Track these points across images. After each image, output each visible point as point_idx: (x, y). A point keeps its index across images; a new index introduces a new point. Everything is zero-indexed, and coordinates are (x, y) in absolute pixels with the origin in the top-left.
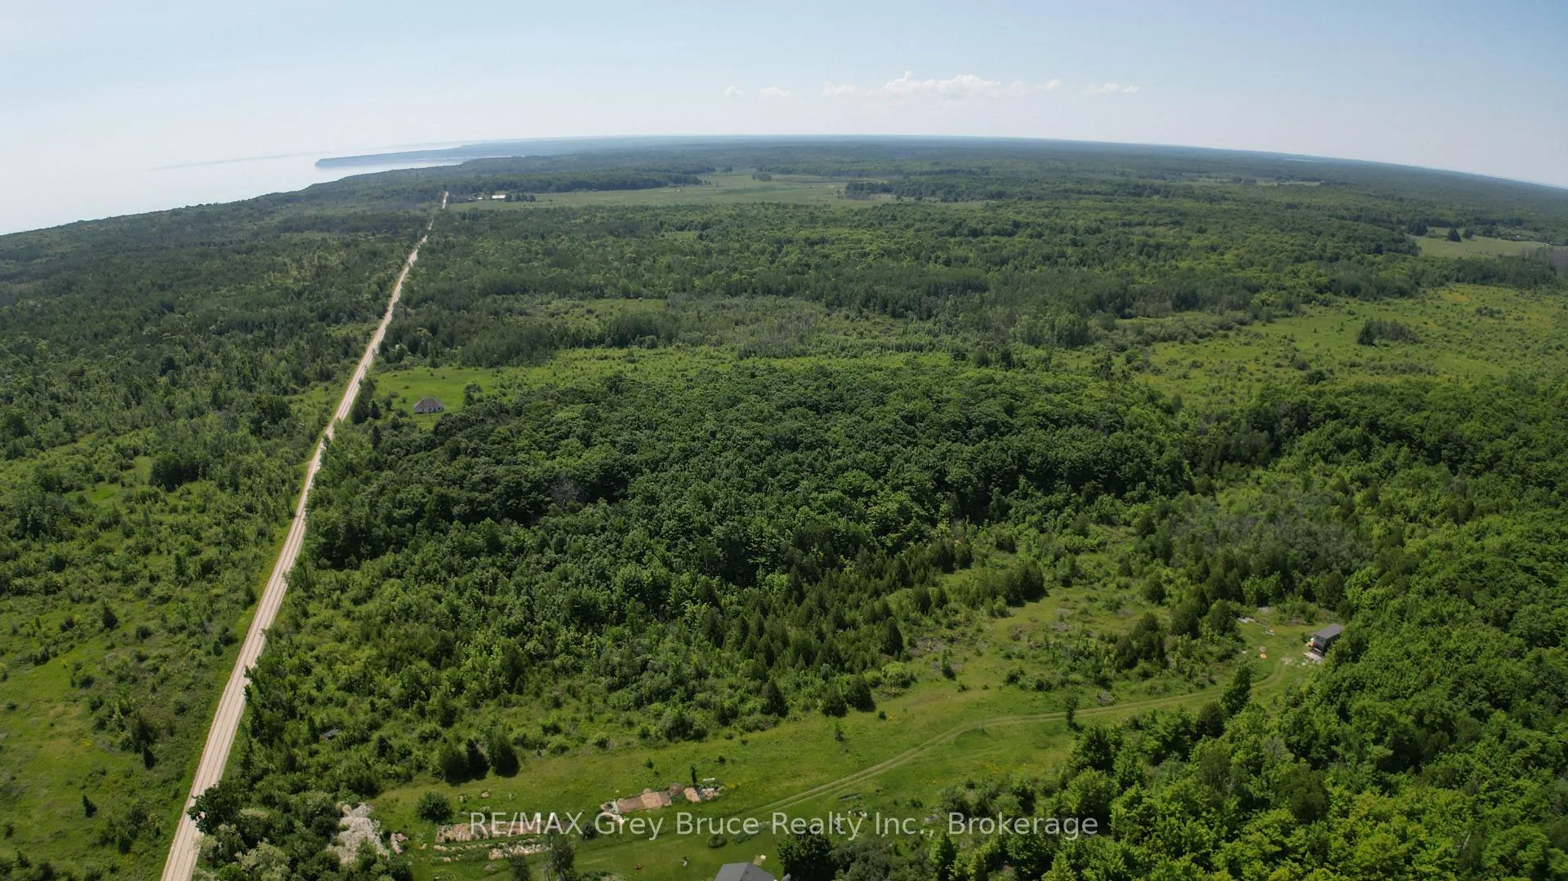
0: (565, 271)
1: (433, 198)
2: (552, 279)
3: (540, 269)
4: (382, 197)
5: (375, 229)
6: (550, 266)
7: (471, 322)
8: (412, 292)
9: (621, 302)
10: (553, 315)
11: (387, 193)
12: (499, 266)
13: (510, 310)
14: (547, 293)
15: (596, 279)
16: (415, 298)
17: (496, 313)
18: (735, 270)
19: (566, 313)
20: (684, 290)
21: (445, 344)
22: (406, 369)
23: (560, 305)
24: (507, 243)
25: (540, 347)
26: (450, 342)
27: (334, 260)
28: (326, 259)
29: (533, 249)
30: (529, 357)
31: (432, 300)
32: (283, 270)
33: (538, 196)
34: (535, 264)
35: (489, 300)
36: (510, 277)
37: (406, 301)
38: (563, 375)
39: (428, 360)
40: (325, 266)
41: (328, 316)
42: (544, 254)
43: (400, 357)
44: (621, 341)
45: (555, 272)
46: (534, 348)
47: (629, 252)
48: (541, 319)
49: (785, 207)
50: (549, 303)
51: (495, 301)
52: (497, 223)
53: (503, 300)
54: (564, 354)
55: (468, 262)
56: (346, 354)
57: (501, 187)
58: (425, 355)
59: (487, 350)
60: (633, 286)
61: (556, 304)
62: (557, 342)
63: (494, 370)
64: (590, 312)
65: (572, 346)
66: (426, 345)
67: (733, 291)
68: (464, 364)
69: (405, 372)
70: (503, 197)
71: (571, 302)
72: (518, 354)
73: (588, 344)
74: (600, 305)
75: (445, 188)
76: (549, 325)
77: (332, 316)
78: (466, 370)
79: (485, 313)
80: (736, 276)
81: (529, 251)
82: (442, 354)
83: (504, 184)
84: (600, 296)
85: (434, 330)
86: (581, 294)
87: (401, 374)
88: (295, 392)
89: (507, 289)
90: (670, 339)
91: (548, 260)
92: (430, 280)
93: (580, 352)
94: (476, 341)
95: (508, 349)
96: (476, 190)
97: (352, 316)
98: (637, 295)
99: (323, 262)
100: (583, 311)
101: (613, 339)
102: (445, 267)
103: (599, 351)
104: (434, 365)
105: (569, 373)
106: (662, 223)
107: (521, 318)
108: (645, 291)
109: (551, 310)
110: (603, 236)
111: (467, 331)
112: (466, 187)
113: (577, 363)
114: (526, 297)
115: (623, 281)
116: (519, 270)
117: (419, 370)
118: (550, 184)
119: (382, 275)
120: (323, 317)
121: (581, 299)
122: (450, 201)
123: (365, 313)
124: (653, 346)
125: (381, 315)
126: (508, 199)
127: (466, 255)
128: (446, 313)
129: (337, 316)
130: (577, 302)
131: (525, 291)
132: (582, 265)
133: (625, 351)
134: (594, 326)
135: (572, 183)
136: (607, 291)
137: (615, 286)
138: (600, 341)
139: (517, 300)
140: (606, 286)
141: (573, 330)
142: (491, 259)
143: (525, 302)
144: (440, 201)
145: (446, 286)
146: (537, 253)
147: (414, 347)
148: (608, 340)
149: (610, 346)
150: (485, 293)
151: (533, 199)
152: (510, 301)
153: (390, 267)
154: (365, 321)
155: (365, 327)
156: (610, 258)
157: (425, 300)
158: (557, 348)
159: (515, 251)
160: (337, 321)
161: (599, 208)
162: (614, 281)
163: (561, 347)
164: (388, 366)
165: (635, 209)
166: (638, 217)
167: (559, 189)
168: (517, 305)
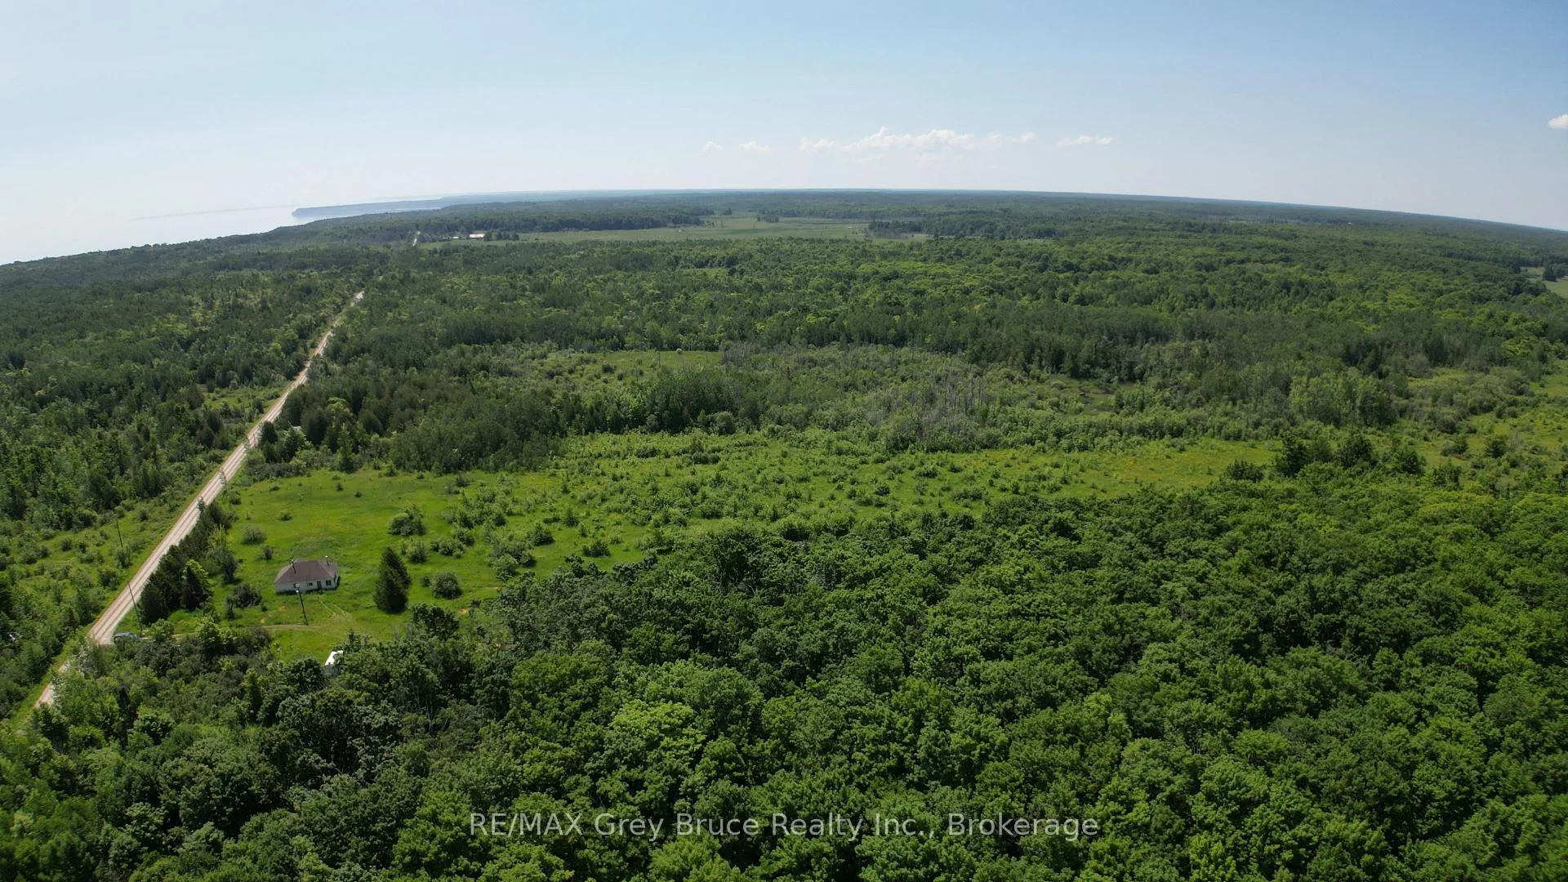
0: (563, 312)
1: (402, 237)
2: (549, 322)
3: (527, 310)
4: (345, 237)
5: (322, 265)
6: (544, 305)
7: (422, 387)
8: (344, 340)
9: (651, 355)
10: (551, 375)
11: (351, 232)
12: (469, 304)
13: (484, 367)
14: (540, 342)
15: (610, 321)
16: (345, 348)
17: (462, 372)
18: (806, 310)
19: (571, 372)
20: (743, 338)
21: (370, 427)
22: (298, 474)
23: (561, 359)
24: (484, 277)
25: (536, 434)
26: (380, 424)
27: (253, 300)
28: (246, 297)
29: (519, 283)
30: (517, 452)
31: (369, 351)
32: (183, 312)
33: (521, 236)
34: (523, 303)
35: (453, 351)
36: (486, 318)
37: (334, 353)
38: (580, 493)
39: (338, 457)
40: (241, 307)
41: (211, 375)
42: (533, 291)
43: (290, 451)
44: (674, 423)
45: (551, 313)
46: (525, 437)
47: (649, 287)
48: (532, 382)
49: (820, 241)
50: (544, 356)
51: (463, 353)
52: (472, 259)
53: (475, 352)
54: (580, 446)
55: (430, 301)
56: (208, 442)
57: (479, 227)
58: (334, 448)
59: (441, 439)
60: (665, 333)
61: (554, 358)
62: (563, 422)
63: (452, 478)
64: (607, 370)
65: (590, 429)
66: (338, 428)
67: (819, 338)
68: (399, 464)
69: (295, 480)
70: (482, 236)
71: (576, 356)
72: (496, 448)
73: (618, 426)
74: (621, 360)
75: (417, 227)
76: (549, 393)
77: (218, 374)
78: (402, 478)
79: (445, 372)
80: (810, 319)
81: (513, 287)
82: (366, 445)
83: (484, 223)
84: (619, 346)
85: (356, 403)
86: (590, 343)
87: (288, 484)
88: (87, 522)
89: (481, 336)
90: (754, 417)
91: (539, 298)
92: (372, 323)
93: (604, 441)
94: (423, 421)
95: (480, 438)
96: (452, 229)
97: (247, 376)
98: (673, 346)
99: (240, 300)
100: (598, 368)
101: (659, 418)
102: (396, 306)
103: (637, 439)
104: (348, 467)
105: (591, 487)
106: (677, 259)
107: (502, 380)
108: (683, 339)
109: (548, 368)
110: (610, 271)
111: (412, 405)
112: (440, 226)
113: (604, 463)
114: (510, 348)
115: (651, 326)
116: (499, 309)
117: (322, 478)
118: (535, 223)
119: (308, 317)
120: (206, 377)
121: (591, 350)
122: (422, 240)
123: (266, 370)
124: (728, 430)
125: (291, 376)
126: (488, 238)
127: (427, 291)
128: (386, 371)
129: (225, 375)
130: (586, 355)
131: (507, 339)
132: (587, 304)
133: (682, 441)
134: (625, 395)
135: (560, 221)
136: (629, 339)
137: (638, 331)
138: (637, 420)
139: (495, 352)
140: (626, 331)
141: (588, 403)
142: (460, 297)
143: (508, 355)
144: (411, 239)
145: (393, 331)
146: (525, 290)
147: (318, 433)
148: (651, 419)
149: (655, 430)
150: (448, 342)
151: (516, 238)
152: (486, 354)
153: (324, 306)
154: (265, 383)
155: (261, 394)
156: (626, 294)
157: (360, 351)
158: (564, 434)
159: (494, 286)
160: (224, 384)
161: (596, 243)
162: (638, 325)
163: (572, 431)
164: (268, 467)
165: (639, 245)
166: (647, 251)
167: (546, 229)
168: (495, 360)
